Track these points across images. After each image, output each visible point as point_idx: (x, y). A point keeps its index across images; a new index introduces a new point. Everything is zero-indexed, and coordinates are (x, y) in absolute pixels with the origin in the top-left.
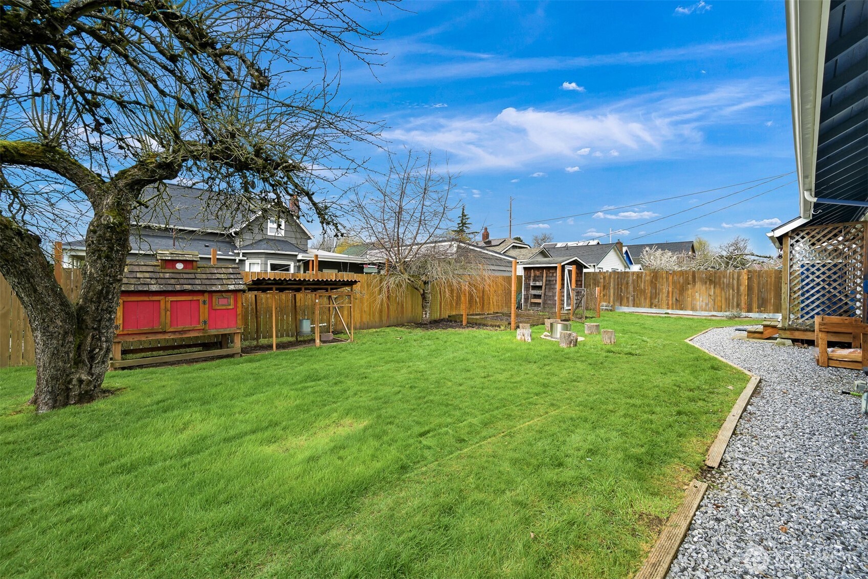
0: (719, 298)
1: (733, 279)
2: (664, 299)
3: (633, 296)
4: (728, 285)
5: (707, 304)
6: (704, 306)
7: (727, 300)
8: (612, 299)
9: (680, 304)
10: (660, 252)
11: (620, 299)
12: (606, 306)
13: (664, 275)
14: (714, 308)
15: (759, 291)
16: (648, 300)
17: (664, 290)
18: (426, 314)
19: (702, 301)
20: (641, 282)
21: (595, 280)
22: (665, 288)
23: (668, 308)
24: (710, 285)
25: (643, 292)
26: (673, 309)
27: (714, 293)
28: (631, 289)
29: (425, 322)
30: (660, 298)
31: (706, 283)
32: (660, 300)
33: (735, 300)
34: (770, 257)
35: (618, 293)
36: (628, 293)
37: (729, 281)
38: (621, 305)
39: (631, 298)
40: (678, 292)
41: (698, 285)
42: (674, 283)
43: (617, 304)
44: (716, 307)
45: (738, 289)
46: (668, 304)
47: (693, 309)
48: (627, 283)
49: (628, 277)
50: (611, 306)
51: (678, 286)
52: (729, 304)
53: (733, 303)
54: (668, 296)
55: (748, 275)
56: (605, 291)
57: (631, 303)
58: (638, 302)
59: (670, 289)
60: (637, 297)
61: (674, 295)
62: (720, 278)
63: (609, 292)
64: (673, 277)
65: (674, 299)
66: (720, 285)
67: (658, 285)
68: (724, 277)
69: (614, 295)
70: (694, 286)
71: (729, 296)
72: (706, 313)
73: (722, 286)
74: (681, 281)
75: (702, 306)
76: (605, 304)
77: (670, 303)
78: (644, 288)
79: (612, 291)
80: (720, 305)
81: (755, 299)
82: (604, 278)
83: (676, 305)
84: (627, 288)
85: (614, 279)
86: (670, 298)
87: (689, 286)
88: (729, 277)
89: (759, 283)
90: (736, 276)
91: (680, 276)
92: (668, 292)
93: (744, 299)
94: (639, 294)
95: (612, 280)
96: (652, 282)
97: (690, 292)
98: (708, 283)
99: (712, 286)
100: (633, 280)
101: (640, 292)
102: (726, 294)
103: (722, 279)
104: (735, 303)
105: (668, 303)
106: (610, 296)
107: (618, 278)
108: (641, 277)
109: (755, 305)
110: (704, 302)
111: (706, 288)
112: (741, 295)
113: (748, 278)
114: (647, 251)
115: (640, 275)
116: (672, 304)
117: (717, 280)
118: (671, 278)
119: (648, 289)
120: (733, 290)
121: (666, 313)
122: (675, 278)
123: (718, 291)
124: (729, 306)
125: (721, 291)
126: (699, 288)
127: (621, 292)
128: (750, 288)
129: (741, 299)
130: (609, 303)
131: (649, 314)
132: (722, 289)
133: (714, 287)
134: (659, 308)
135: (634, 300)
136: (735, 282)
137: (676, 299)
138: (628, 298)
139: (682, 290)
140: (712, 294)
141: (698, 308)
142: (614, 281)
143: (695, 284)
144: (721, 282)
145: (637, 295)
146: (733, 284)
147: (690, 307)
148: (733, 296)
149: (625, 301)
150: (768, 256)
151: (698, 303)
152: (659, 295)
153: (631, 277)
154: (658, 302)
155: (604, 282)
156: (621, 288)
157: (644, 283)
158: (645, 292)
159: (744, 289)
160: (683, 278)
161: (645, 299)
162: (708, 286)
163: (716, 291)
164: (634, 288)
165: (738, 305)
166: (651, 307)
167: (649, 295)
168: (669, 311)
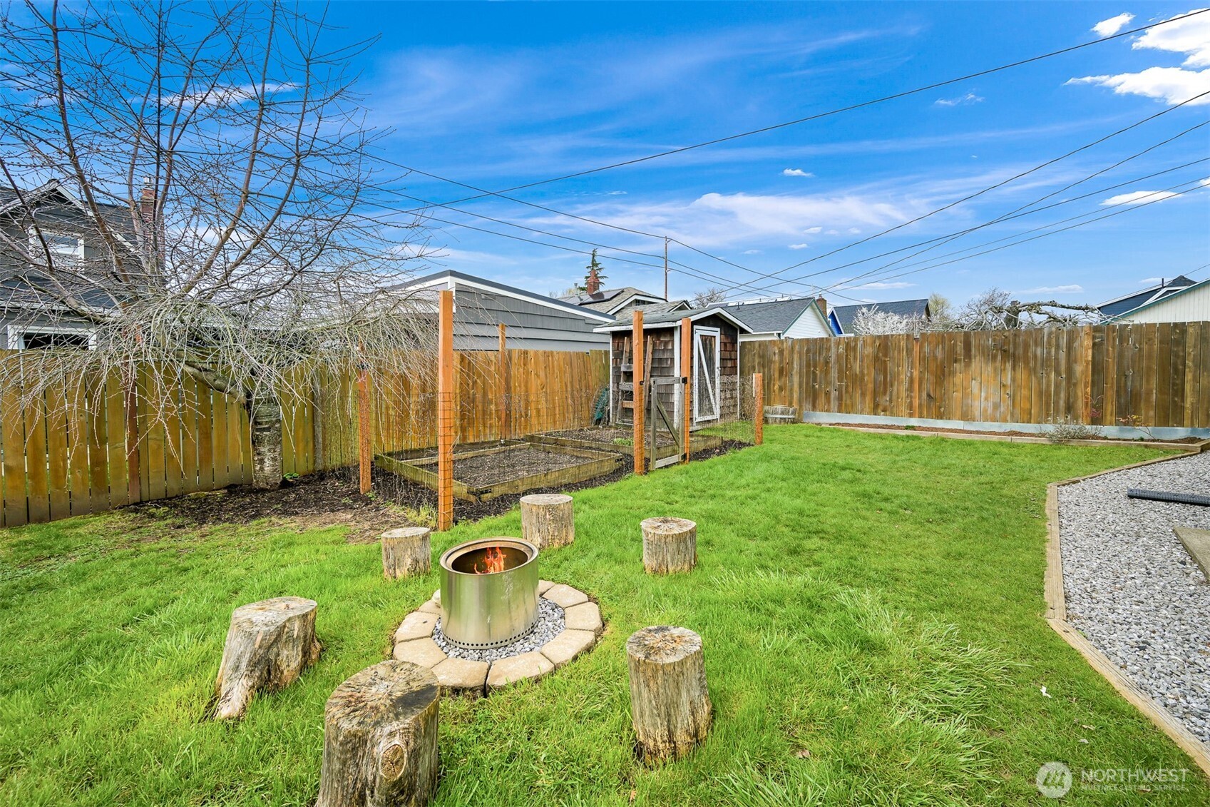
0: (1025, 392)
1: (1058, 347)
2: (904, 394)
3: (839, 390)
4: (1046, 363)
5: (996, 406)
6: (990, 411)
7: (1043, 395)
8: (796, 396)
9: (936, 406)
10: (881, 315)
11: (813, 397)
12: (782, 413)
13: (903, 343)
14: (1012, 415)
15: (1122, 374)
16: (868, 398)
17: (903, 376)
18: (262, 461)
19: (986, 399)
20: (855, 358)
21: (762, 357)
22: (905, 371)
23: (911, 415)
24: (1004, 361)
25: (858, 380)
26: (921, 416)
27: (1014, 380)
28: (834, 374)
29: (262, 485)
30: (894, 393)
31: (994, 358)
32: (894, 398)
33: (1063, 395)
34: (1087, 308)
35: (807, 383)
36: (828, 383)
37: (1049, 353)
38: (814, 408)
39: (834, 394)
40: (932, 379)
41: (977, 364)
42: (923, 359)
43: (807, 406)
44: (1018, 411)
45: (1070, 371)
46: (911, 407)
47: (965, 417)
48: (827, 363)
49: (829, 349)
50: (794, 413)
51: (933, 366)
52: (1048, 404)
53: (1056, 403)
54: (910, 389)
55: (1094, 338)
56: (783, 379)
57: (834, 404)
58: (848, 402)
59: (916, 374)
60: (847, 392)
61: (925, 386)
62: (1027, 346)
63: (791, 381)
64: (921, 347)
65: (924, 395)
66: (1027, 363)
67: (889, 365)
68: (1036, 344)
69: (800, 386)
70: (968, 365)
71: (1048, 386)
72: (995, 426)
73: (1032, 364)
74: (940, 354)
75: (986, 411)
76: (779, 407)
77: (916, 403)
78: (862, 372)
79: (796, 379)
80: (1028, 406)
81: (1111, 394)
82: (781, 352)
83: (929, 408)
84: (827, 372)
85: (800, 353)
86: (916, 393)
87: (957, 366)
88: (1049, 343)
89: (1121, 356)
90: (1064, 341)
91: (937, 345)
92: (911, 381)
93: (1083, 392)
94: (850, 385)
95: (796, 357)
96: (876, 359)
97: (958, 378)
98: (999, 357)
99: (1009, 366)
100: (838, 356)
101: (851, 381)
102: (1040, 383)
103: (1032, 348)
104: (1062, 403)
105: (911, 403)
106: (791, 390)
107: (808, 351)
108: (855, 349)
109: (1110, 408)
110: (991, 400)
111: (995, 369)
112: (1075, 385)
113: (1094, 344)
114: (863, 314)
115: (853, 344)
116: (920, 405)
117: (1020, 351)
118: (917, 349)
119: (869, 374)
120: (1058, 373)
121: (907, 428)
122: (927, 349)
123: (1022, 375)
124: (1048, 410)
125: (1030, 375)
126: (978, 371)
127: (814, 380)
128: (1097, 368)
129: (1076, 393)
130: (791, 405)
131: (872, 430)
132: (1032, 371)
133: (1014, 368)
134: (892, 414)
135: (840, 398)
136: (1063, 355)
137: (929, 395)
138: (828, 394)
139: (942, 374)
140: (1009, 382)
141: (977, 413)
142: (800, 359)
143: (970, 362)
144: (1030, 354)
145: (847, 387)
146: (1057, 359)
147: (958, 413)
148: (1057, 386)
149: (822, 399)
150: (1084, 306)
151: (977, 403)
152: (892, 386)
153: (833, 350)
154: (891, 401)
155: (781, 361)
156: (814, 372)
157: (862, 361)
158: (862, 379)
159: (1082, 369)
160: (943, 348)
161: (863, 395)
162: (998, 364)
163: (1018, 376)
164: (840, 371)
165: (1069, 408)
166: (875, 411)
167: (871, 386)
168: (914, 422)
